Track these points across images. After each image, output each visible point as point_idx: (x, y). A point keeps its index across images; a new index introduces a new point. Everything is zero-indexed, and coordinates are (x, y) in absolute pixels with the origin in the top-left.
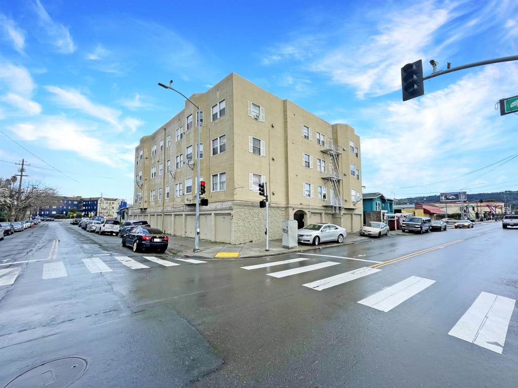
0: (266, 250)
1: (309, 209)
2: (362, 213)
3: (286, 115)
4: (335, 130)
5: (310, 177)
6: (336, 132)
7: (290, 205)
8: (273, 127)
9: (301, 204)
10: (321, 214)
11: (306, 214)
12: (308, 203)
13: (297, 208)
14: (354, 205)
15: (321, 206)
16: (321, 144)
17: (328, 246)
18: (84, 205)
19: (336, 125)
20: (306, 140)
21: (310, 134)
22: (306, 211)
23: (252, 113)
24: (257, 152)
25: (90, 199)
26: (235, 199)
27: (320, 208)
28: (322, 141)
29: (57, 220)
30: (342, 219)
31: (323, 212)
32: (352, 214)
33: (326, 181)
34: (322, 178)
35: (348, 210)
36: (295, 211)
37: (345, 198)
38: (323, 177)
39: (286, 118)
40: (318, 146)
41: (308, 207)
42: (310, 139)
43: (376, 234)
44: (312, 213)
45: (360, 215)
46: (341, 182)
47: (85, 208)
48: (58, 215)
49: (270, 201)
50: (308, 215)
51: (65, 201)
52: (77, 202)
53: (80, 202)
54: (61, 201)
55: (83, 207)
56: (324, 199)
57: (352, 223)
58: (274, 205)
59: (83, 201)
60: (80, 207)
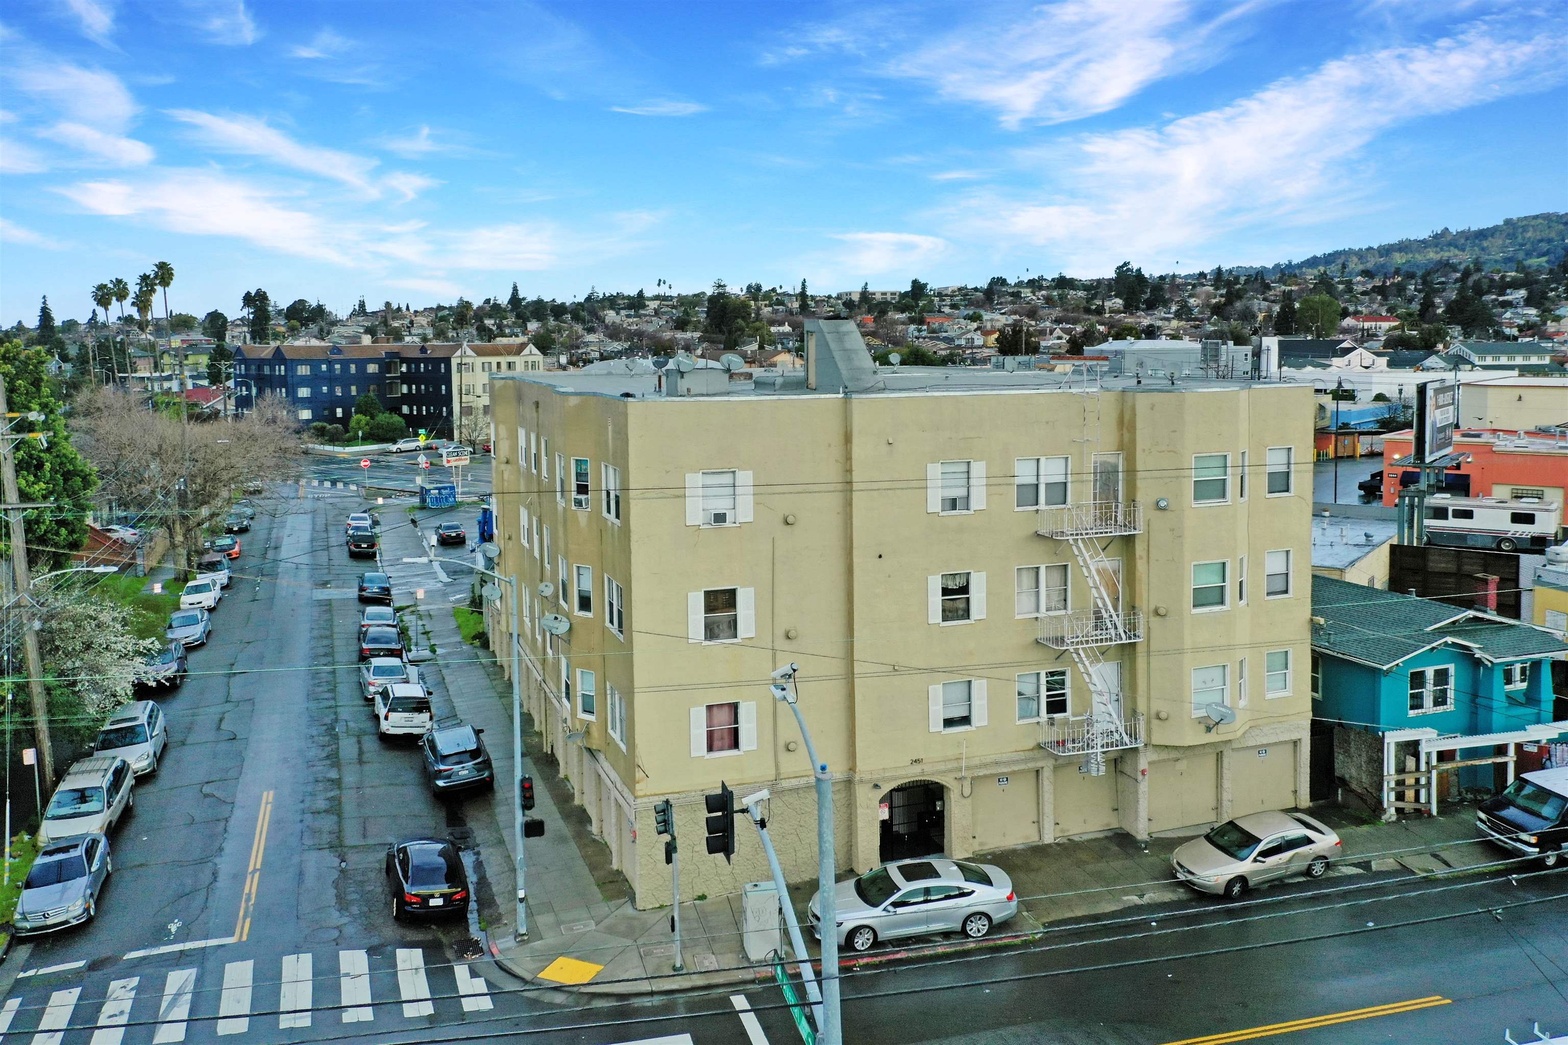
0: (675, 969)
1: (961, 769)
2: (1304, 736)
5: (970, 653)
7: (856, 777)
8: (788, 524)
10: (1036, 773)
11: (947, 789)
12: (951, 753)
13: (898, 778)
14: (1209, 729)
18: (405, 379)
20: (955, 516)
21: (975, 484)
22: (946, 780)
24: (724, 631)
28: (1051, 485)
30: (1142, 787)
31: (1046, 764)
34: (1039, 643)
36: (886, 788)
37: (1155, 707)
38: (1042, 639)
41: (953, 765)
44: (976, 781)
45: (1294, 743)
47: (410, 389)
48: (321, 424)
49: (778, 774)
50: (956, 791)
51: (338, 366)
52: (377, 366)
53: (390, 363)
54: (324, 367)
55: (402, 383)
56: (1051, 715)
57: (1219, 786)
58: (794, 782)
59: (399, 358)
60: (390, 383)
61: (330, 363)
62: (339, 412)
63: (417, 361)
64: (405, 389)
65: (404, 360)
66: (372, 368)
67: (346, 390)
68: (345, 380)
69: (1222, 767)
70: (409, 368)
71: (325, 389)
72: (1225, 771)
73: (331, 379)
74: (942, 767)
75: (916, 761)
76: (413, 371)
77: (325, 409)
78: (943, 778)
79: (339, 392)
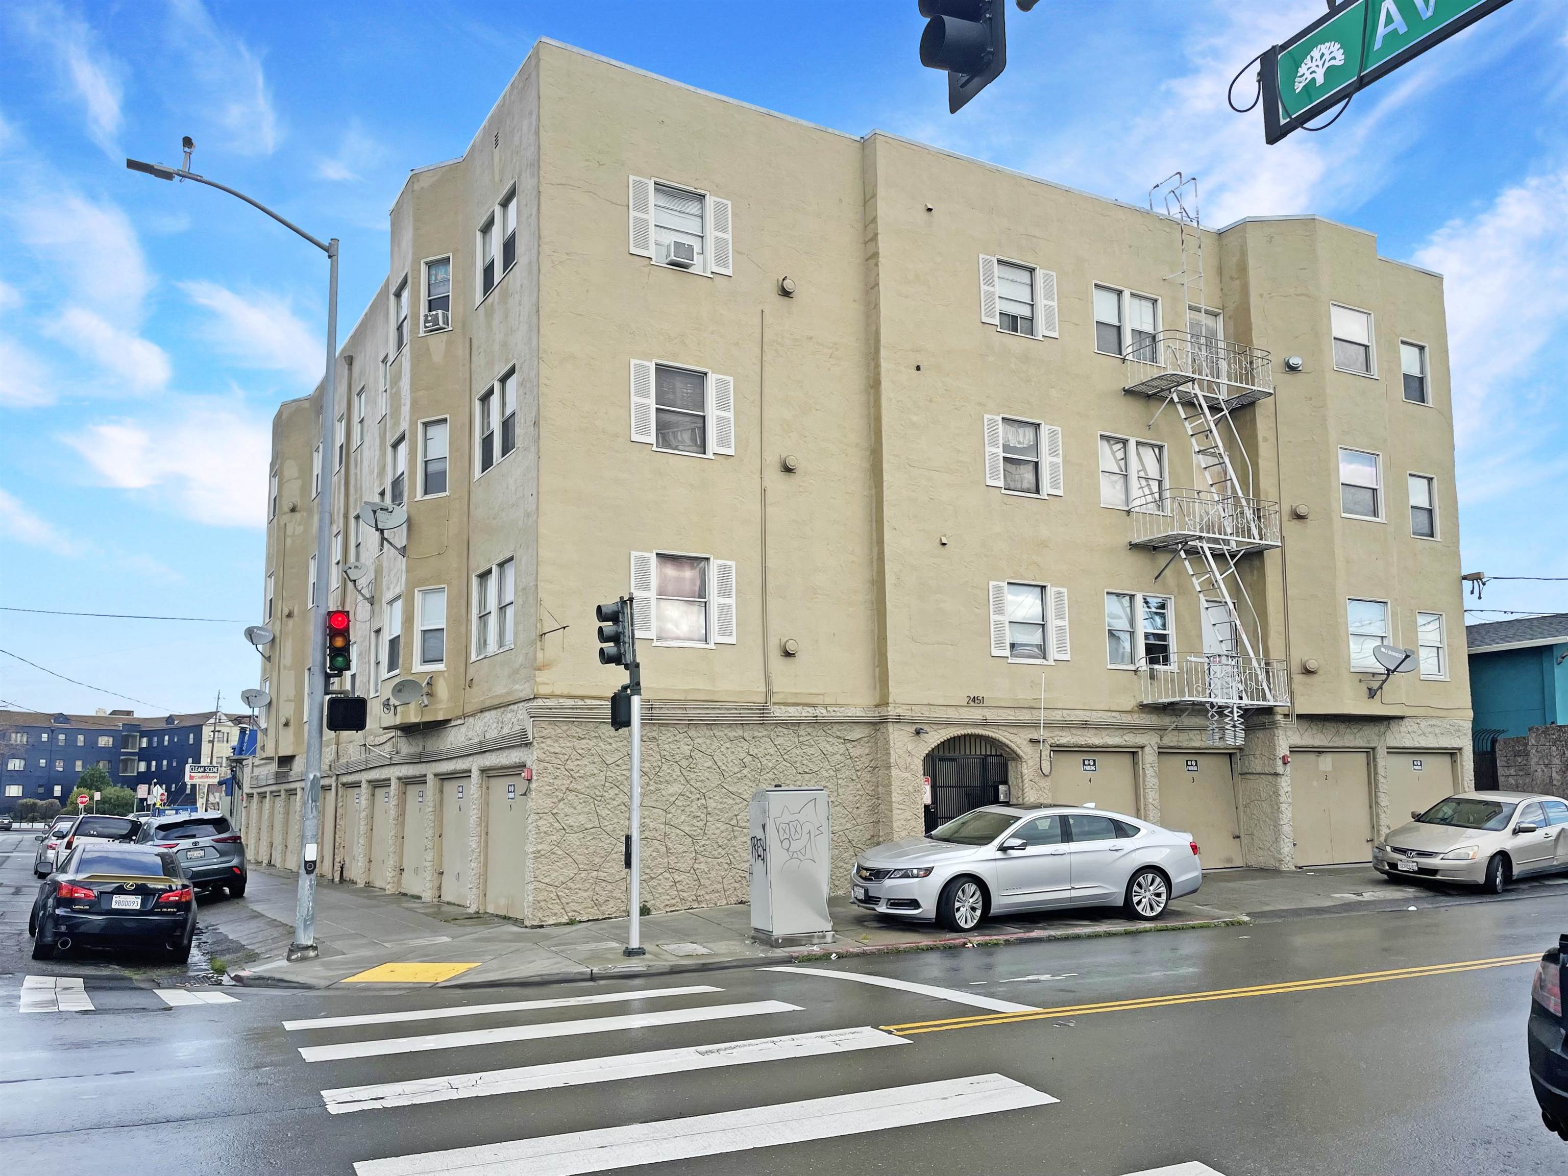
0: (630, 953)
1: (1035, 725)
2: (1466, 744)
3: (874, 220)
4: (1234, 260)
5: (1044, 544)
6: (1243, 268)
7: (892, 711)
8: (786, 293)
9: (975, 700)
10: (1133, 753)
11: (1017, 758)
12: (1024, 695)
13: (948, 724)
14: (1372, 693)
15: (1130, 703)
16: (1128, 350)
17: (1035, 934)
18: (143, 755)
19: (1241, 227)
20: (1016, 342)
21: (1041, 302)
22: (1017, 741)
23: (653, 234)
24: (686, 436)
25: (170, 719)
26: (543, 690)
27: (1127, 719)
28: (1137, 333)
29: (24, 825)
30: (1285, 784)
31: (1151, 742)
32: (1370, 753)
33: (1162, 559)
34: (1134, 547)
35: (1331, 727)
36: (935, 738)
37: (1301, 653)
38: (1137, 540)
39: (875, 238)
40: (1111, 362)
41: (1025, 716)
42: (1041, 328)
43: (1470, 869)
44: (1059, 750)
45: (1452, 754)
46: (1271, 561)
47: (149, 766)
48: (32, 800)
49: (769, 693)
50: (1030, 763)
51: (62, 737)
52: (111, 740)
53: (127, 736)
54: (45, 737)
55: (140, 760)
56: (1151, 666)
57: (1373, 803)
58: (793, 712)
59: (139, 732)
60: (125, 761)
61: (52, 732)
62: (57, 790)
63: (161, 733)
64: (142, 767)
65: (143, 734)
66: (104, 741)
67: (69, 765)
68: (70, 753)
69: (1376, 774)
70: (150, 742)
71: (43, 762)
72: (1381, 780)
73: (51, 750)
74: (1010, 716)
75: (974, 700)
76: (155, 745)
77: (40, 786)
78: (1012, 737)
79: (59, 766)
